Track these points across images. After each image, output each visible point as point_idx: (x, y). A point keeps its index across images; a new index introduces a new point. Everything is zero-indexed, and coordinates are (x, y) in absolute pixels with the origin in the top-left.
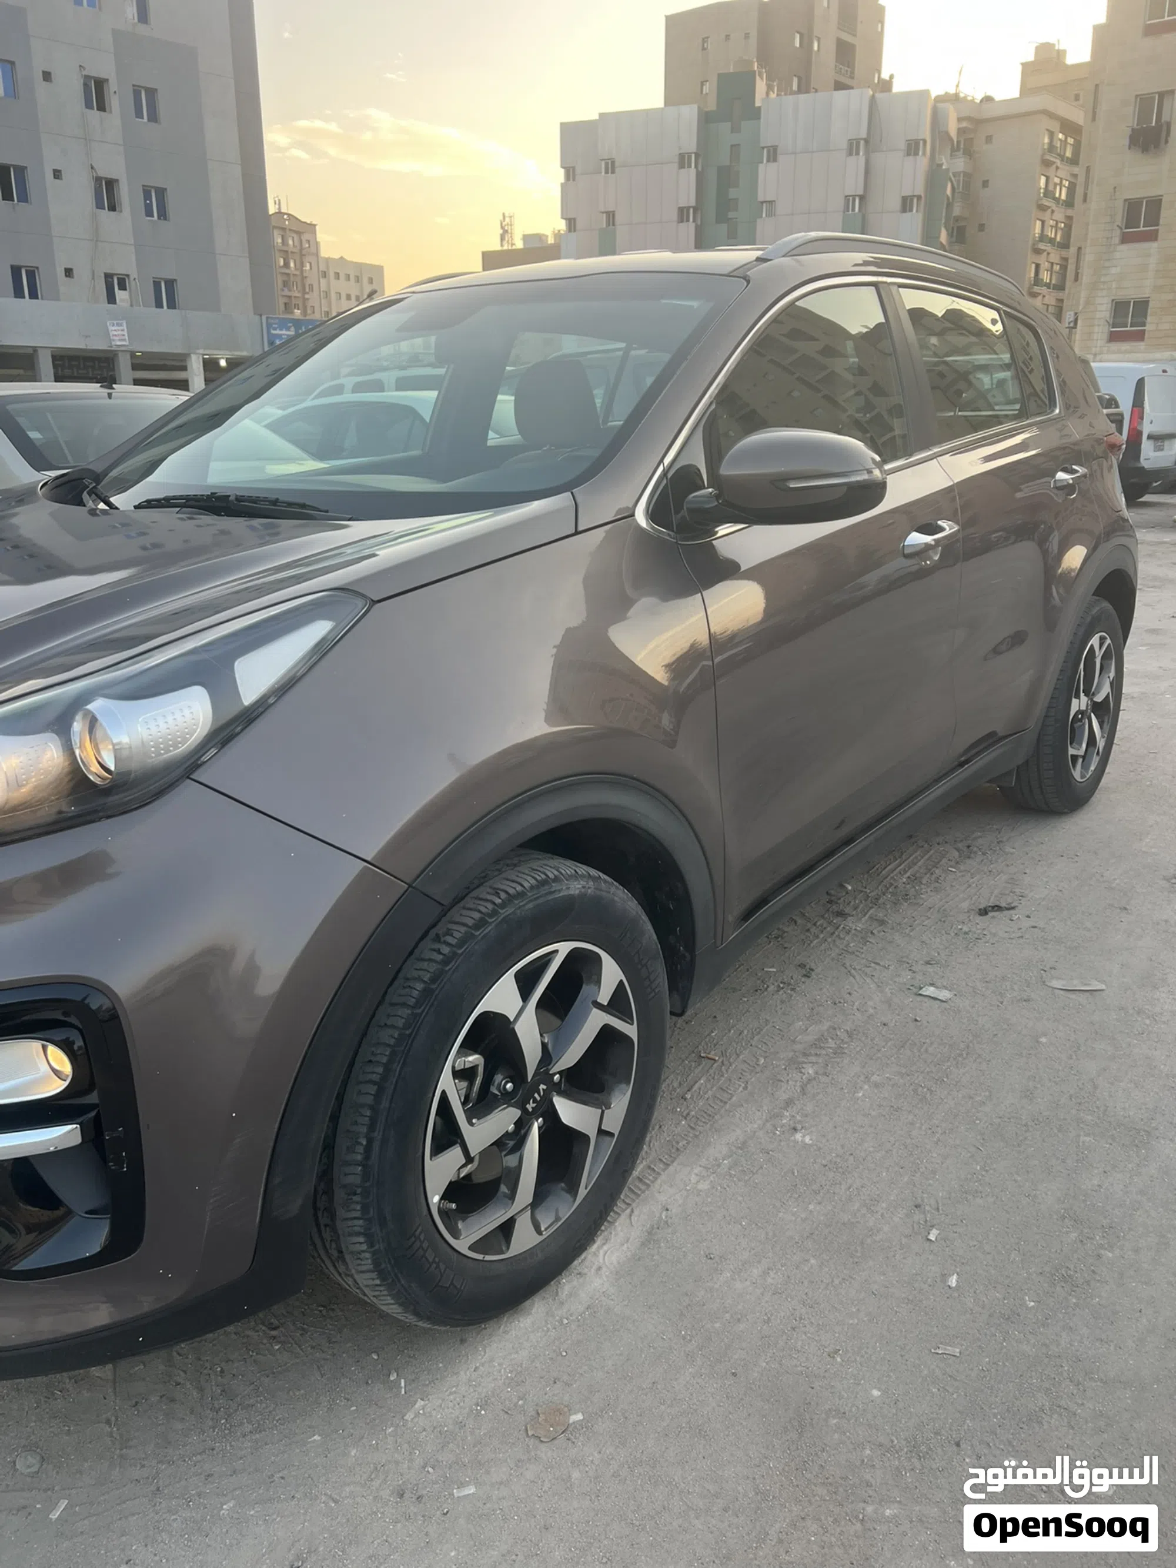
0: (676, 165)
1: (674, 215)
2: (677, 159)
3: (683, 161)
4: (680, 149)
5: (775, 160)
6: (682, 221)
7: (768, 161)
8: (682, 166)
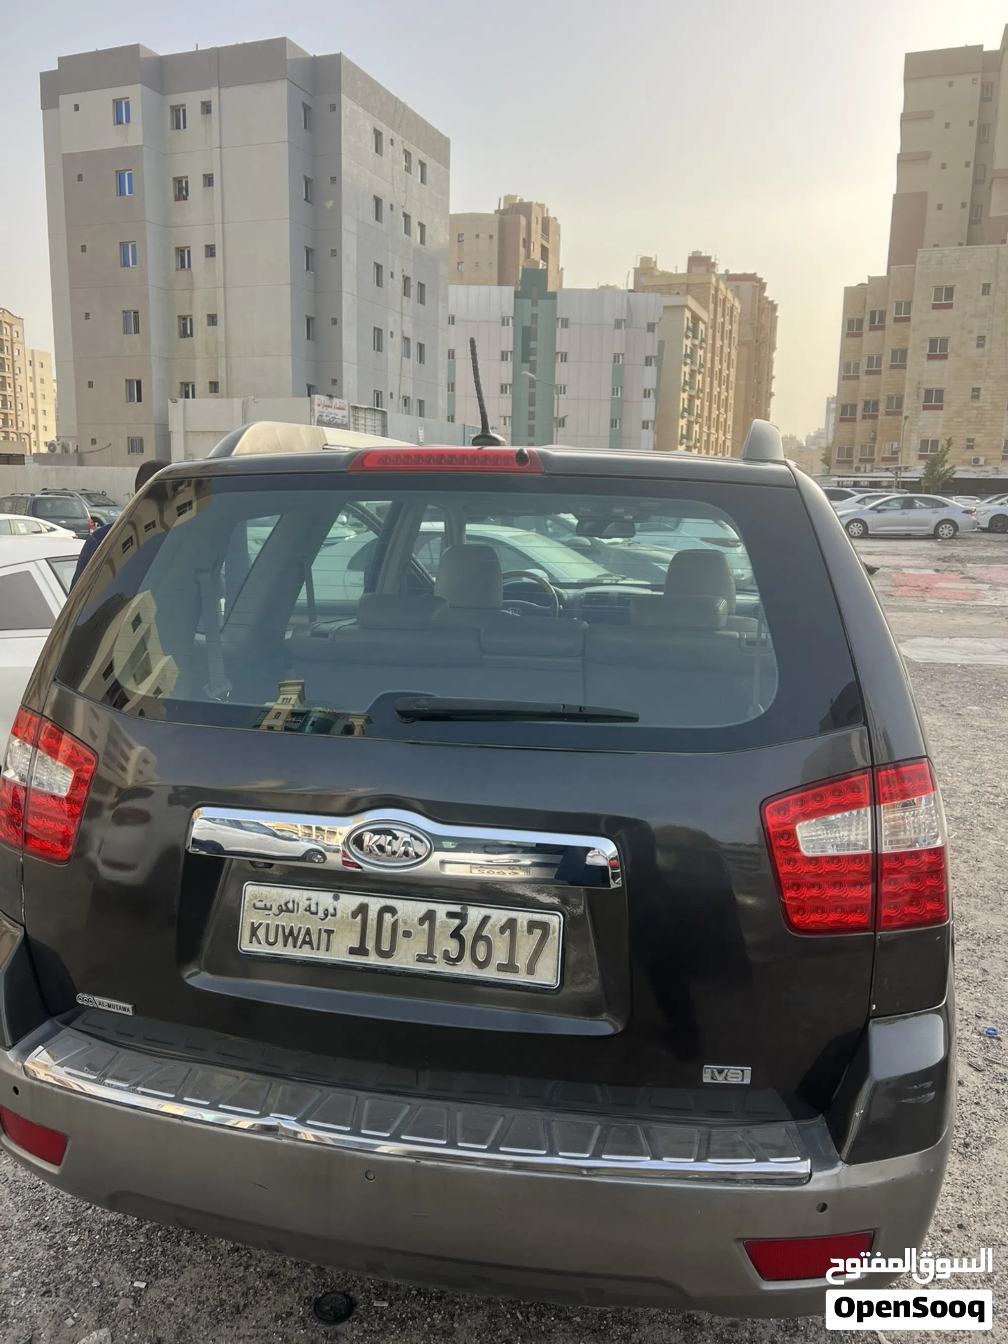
0: (500, 324)
1: (499, 356)
2: (500, 320)
3: (504, 322)
4: (502, 313)
5: (566, 327)
6: (502, 360)
7: (562, 327)
8: (503, 325)
